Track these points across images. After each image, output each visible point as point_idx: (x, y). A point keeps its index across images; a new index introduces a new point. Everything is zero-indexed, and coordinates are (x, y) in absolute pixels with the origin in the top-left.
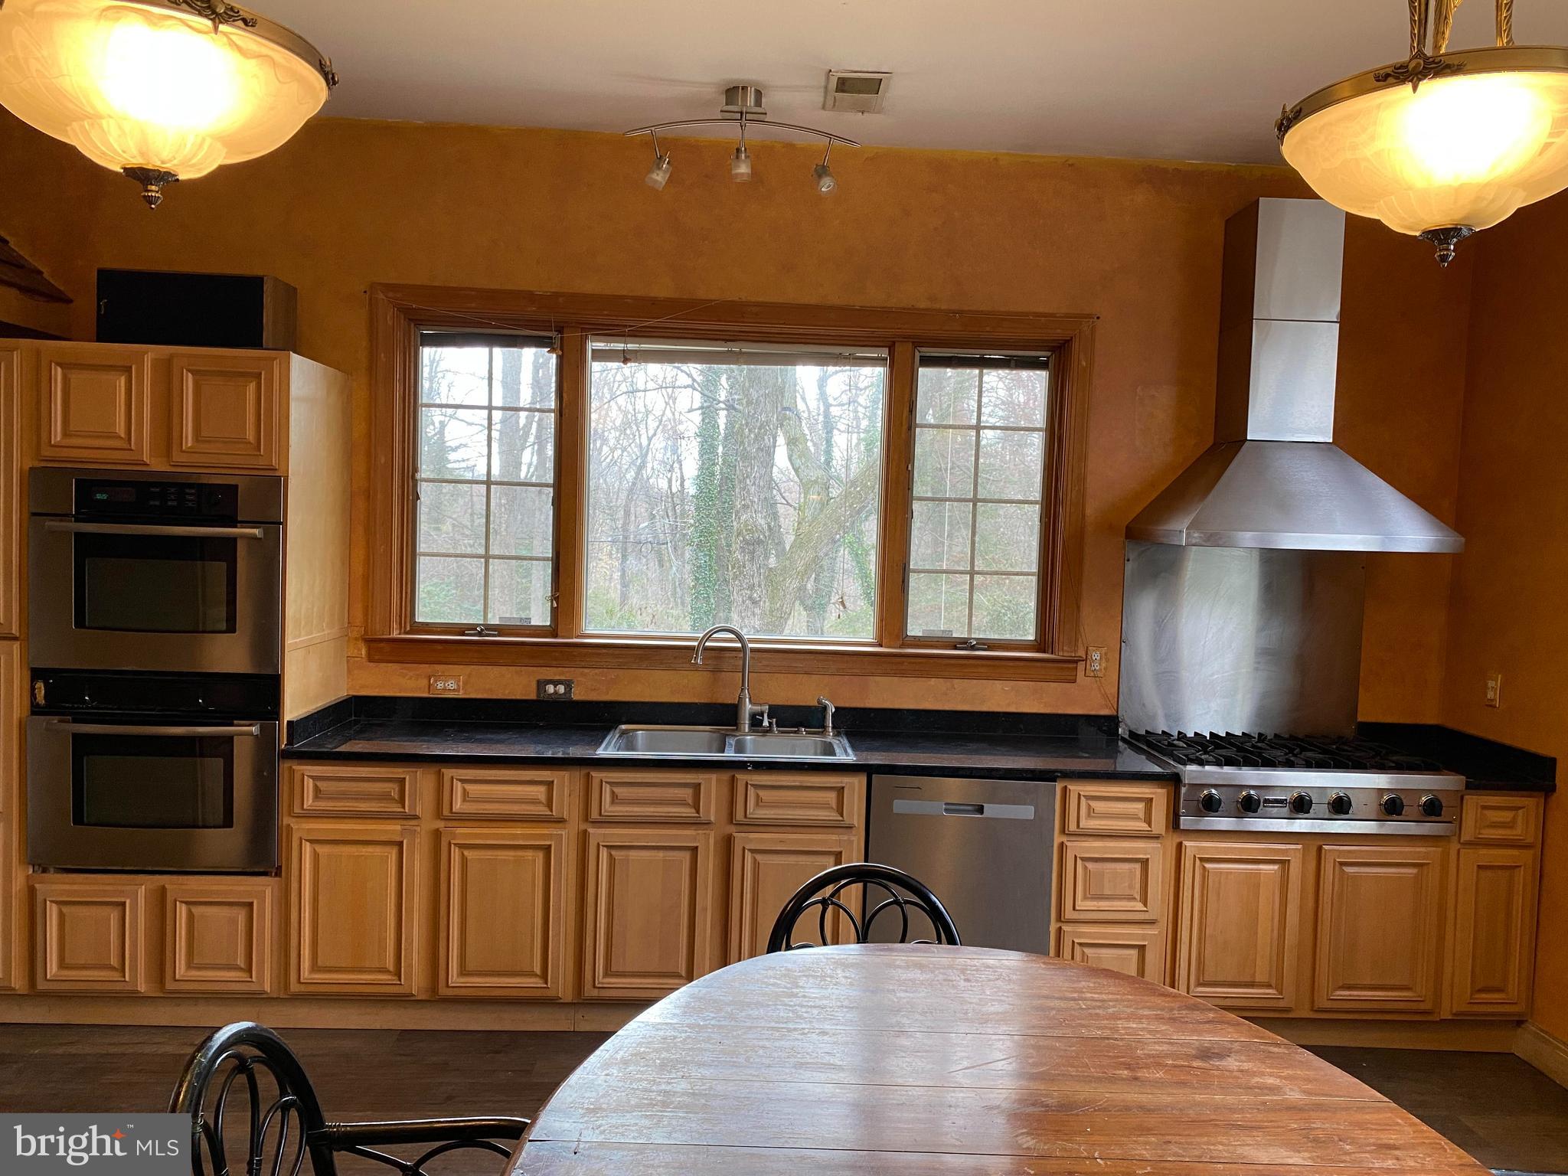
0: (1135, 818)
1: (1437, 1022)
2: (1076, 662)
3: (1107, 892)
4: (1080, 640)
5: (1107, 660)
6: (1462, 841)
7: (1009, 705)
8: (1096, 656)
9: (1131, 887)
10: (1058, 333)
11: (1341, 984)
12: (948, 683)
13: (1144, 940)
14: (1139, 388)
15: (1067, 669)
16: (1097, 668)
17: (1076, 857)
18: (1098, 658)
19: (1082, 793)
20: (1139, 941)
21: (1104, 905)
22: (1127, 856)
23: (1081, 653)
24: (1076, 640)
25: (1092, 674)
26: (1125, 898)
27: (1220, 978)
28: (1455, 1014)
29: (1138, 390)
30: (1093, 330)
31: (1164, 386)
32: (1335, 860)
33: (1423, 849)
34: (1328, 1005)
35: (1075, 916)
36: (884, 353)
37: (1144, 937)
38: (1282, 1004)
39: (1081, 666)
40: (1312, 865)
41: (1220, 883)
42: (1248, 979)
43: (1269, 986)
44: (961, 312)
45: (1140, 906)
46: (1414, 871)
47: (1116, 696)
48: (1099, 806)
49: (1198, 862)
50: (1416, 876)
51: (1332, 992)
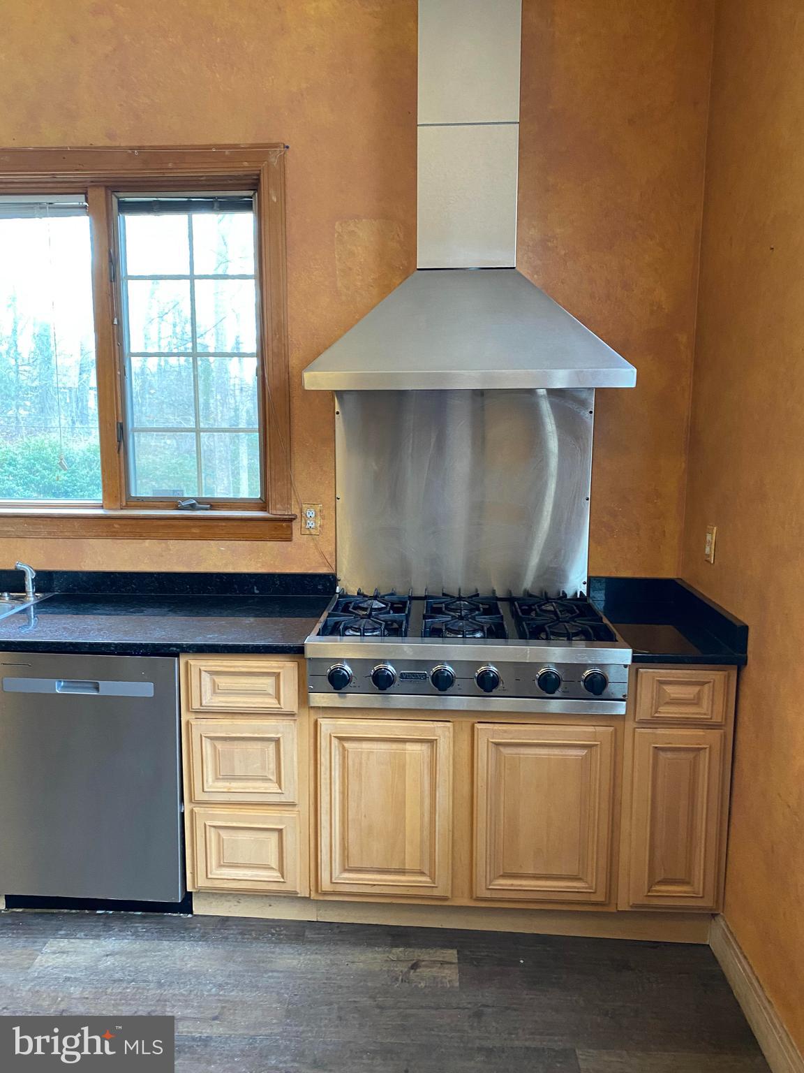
0: (264, 694)
1: (612, 913)
2: (291, 520)
3: (237, 773)
4: (293, 497)
5: (323, 518)
6: (636, 720)
7: (226, 565)
8: (311, 513)
9: (263, 768)
10: (245, 167)
11: (501, 873)
12: (163, 544)
13: (282, 823)
14: (337, 223)
15: (281, 528)
16: (312, 526)
17: (201, 736)
18: (314, 515)
19: (202, 668)
20: (276, 824)
21: (236, 786)
22: (256, 735)
23: (295, 510)
24: (289, 498)
25: (308, 532)
26: (259, 779)
27: (366, 865)
28: (631, 907)
29: (336, 227)
30: (282, 159)
31: (364, 220)
32: (488, 741)
33: (591, 729)
34: (488, 894)
35: (205, 797)
36: (79, 200)
37: (281, 820)
38: (436, 893)
39: (295, 525)
40: (465, 745)
41: (361, 763)
42: (395, 866)
43: (422, 873)
44: (140, 148)
45: (273, 788)
46: (584, 752)
47: (334, 554)
48: (223, 682)
49: (335, 742)
50: (584, 758)
51: (491, 881)
